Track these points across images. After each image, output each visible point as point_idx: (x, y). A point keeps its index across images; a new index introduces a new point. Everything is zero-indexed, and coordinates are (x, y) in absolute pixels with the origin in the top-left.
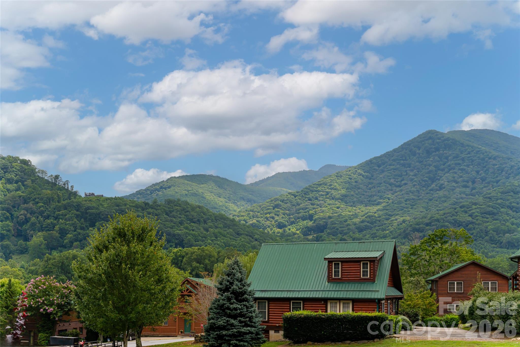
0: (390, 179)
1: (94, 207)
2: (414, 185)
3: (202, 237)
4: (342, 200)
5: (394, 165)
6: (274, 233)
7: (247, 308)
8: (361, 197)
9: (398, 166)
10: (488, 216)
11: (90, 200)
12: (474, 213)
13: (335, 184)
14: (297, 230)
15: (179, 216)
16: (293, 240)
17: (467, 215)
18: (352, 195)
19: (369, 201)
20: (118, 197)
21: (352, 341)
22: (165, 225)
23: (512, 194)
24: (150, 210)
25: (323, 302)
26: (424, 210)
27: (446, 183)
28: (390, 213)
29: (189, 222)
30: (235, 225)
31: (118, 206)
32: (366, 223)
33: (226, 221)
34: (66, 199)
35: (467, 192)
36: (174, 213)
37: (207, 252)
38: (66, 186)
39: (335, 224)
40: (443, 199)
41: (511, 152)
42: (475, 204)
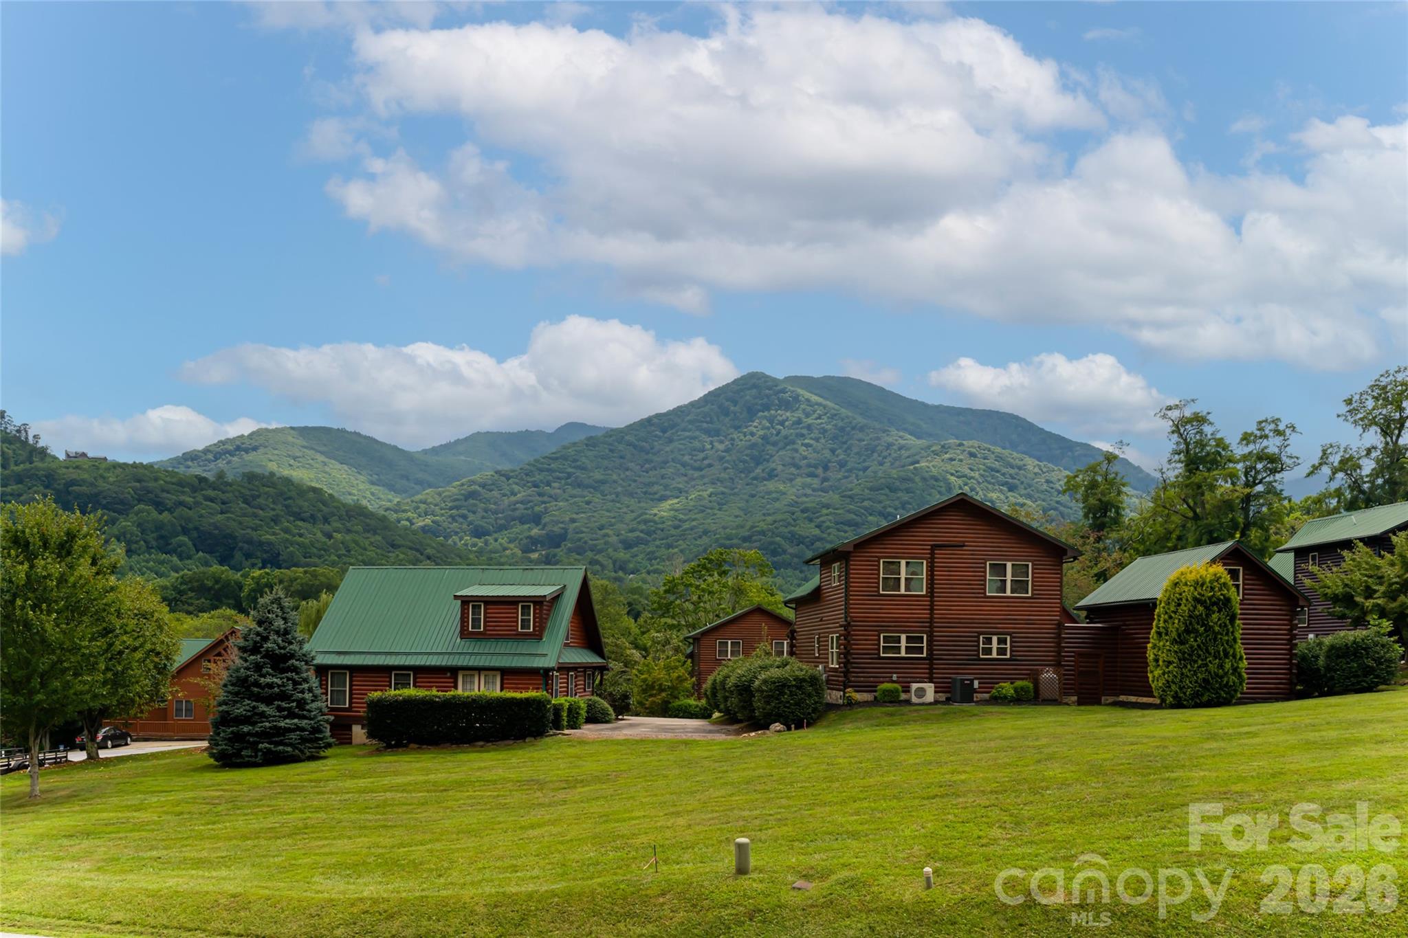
0: (683, 455)
1: (84, 481)
2: (726, 469)
3: (320, 550)
4: (595, 488)
5: (690, 430)
6: (466, 545)
7: (295, 683)
8: (630, 485)
9: (698, 433)
10: (846, 528)
11: (77, 467)
12: (824, 522)
13: (584, 459)
14: (510, 542)
15: (272, 506)
16: (502, 560)
17: (813, 525)
18: (615, 482)
19: (645, 493)
20: (141, 464)
21: (488, 741)
22: (240, 523)
23: (887, 491)
24: (210, 493)
25: (449, 674)
26: (741, 513)
27: (780, 468)
28: (681, 516)
29: (292, 518)
30: (386, 528)
31: (139, 481)
32: (637, 534)
33: (368, 521)
34: (22, 463)
35: (815, 486)
36: (261, 501)
37: (322, 579)
38: (23, 434)
39: (582, 532)
40: (774, 495)
41: (889, 419)
42: (827, 506)
